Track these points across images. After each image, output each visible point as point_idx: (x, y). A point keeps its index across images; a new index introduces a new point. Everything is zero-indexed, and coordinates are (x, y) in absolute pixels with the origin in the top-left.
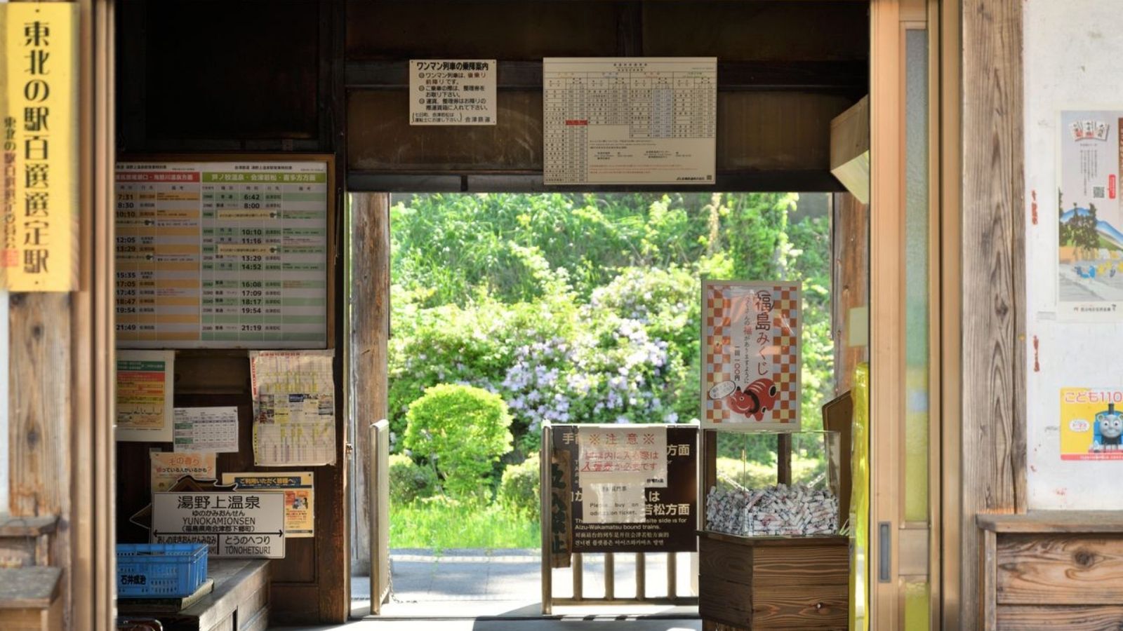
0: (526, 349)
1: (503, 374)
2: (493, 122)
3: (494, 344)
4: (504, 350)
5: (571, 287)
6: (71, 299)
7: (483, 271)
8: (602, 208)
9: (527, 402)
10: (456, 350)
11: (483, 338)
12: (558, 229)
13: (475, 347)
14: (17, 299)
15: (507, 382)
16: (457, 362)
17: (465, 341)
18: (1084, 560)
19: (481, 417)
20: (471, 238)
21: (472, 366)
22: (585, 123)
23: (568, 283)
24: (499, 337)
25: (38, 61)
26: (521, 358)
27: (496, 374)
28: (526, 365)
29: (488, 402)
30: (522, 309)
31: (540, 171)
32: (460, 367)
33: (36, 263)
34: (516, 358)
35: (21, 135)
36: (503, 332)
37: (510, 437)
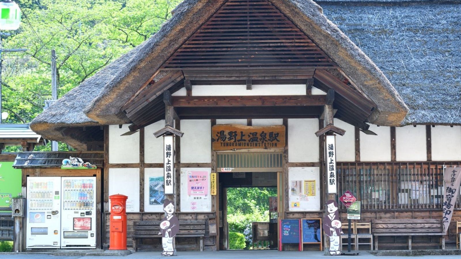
0: (249, 225)
1: (243, 231)
2: (245, 177)
3: (241, 224)
4: (244, 225)
5: (259, 210)
6: (216, 195)
7: (238, 207)
8: (268, 191)
9: (249, 237)
10: (232, 225)
11: (238, 222)
12: (256, 197)
13: (237, 224)
14: (212, 196)
15: (244, 233)
16: (233, 228)
17: (234, 223)
18: (293, 215)
19: (239, 239)
20: (235, 199)
21: (236, 229)
22: (258, 177)
23: (259, 209)
24: (242, 222)
25: (214, 177)
26: (248, 227)
27: (242, 231)
28: (249, 229)
29: (240, 236)
30: (248, 216)
31: (252, 184)
32: (233, 229)
33: (214, 193)
34: (246, 227)
35: (212, 183)
36: (243, 221)
37: (245, 244)
